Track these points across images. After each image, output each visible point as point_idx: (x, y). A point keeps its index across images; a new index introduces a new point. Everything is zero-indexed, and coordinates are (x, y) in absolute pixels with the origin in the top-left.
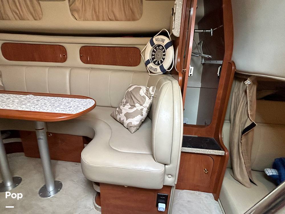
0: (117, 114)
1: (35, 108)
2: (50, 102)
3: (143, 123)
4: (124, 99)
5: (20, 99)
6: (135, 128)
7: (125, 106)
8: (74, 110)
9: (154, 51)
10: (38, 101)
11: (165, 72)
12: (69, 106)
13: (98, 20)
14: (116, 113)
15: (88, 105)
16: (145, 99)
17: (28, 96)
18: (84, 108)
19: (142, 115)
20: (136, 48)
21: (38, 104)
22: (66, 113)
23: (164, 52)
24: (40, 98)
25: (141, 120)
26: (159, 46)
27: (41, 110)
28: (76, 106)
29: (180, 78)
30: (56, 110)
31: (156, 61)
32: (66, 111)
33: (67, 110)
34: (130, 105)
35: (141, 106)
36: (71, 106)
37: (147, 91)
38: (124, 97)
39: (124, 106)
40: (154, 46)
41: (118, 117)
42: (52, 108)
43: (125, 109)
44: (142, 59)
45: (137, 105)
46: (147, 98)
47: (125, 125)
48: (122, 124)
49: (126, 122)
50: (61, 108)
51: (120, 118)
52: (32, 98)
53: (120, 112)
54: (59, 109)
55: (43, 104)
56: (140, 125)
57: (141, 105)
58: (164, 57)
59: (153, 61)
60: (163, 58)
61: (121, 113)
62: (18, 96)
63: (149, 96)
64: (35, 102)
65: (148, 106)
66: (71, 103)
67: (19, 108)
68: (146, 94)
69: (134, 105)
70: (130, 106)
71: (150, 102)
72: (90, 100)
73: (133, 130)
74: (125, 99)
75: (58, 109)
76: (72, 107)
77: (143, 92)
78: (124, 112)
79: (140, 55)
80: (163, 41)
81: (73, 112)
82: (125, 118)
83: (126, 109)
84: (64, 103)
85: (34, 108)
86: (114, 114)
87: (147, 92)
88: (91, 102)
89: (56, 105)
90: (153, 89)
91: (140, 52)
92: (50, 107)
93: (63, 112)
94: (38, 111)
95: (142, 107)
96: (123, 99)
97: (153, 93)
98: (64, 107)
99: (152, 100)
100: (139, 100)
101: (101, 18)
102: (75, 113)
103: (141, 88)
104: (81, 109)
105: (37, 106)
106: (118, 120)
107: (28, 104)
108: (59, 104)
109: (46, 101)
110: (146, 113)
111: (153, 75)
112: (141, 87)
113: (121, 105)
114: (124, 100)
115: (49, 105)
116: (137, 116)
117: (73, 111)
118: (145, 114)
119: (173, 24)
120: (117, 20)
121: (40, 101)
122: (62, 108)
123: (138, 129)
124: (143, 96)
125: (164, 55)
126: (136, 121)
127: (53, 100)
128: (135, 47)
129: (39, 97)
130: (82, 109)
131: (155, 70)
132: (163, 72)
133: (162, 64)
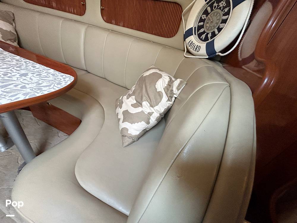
3: (147, 132)
6: (130, 140)
7: (130, 99)
9: (206, 12)
16: (161, 98)
19: (148, 123)
23: (228, 13)
25: (145, 130)
31: (204, 32)
34: (136, 100)
35: (151, 108)
38: (136, 82)
43: (126, 103)
44: (181, 27)
45: (145, 103)
46: (165, 98)
47: (120, 129)
49: (122, 125)
51: (118, 113)
56: (139, 137)
57: (152, 106)
58: (221, 26)
59: (198, 31)
60: (218, 28)
61: (121, 108)
63: (169, 95)
65: (162, 110)
68: (166, 90)
69: (141, 102)
70: (135, 102)
71: (168, 105)
74: (135, 86)
77: (162, 83)
79: (181, 19)
82: (122, 118)
83: (128, 103)
87: (169, 86)
90: (179, 85)
91: (182, 12)
95: (151, 110)
97: (177, 92)
99: (171, 103)
100: (151, 96)
110: (156, 121)
112: (163, 74)
114: (133, 88)
116: (139, 123)
118: (153, 120)
124: (159, 93)
125: (224, 21)
126: (134, 129)
131: (196, 49)
132: (209, 56)
133: (213, 39)
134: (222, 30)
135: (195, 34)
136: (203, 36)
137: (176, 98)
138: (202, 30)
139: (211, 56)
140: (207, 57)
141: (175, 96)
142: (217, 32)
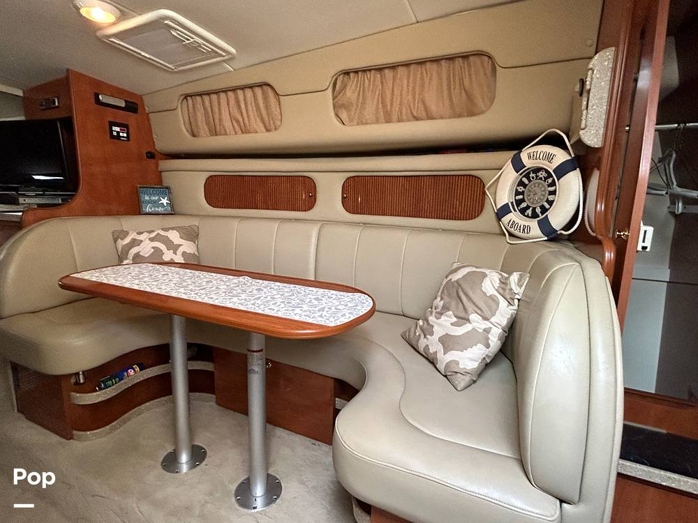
0: (420, 335)
1: (256, 305)
2: (282, 295)
3: (487, 365)
4: (439, 299)
5: (228, 284)
6: (467, 379)
7: (443, 317)
8: (330, 317)
9: (521, 183)
10: (259, 290)
11: (553, 237)
12: (319, 308)
13: (388, 121)
14: (415, 333)
15: (359, 308)
16: (498, 304)
17: (241, 279)
18: (351, 313)
19: (488, 346)
20: (473, 176)
21: (260, 298)
22: (315, 322)
23: (553, 184)
24: (263, 285)
25: (484, 358)
26: (537, 170)
27: (267, 312)
28: (333, 308)
29: (609, 255)
30: (295, 314)
31: (528, 207)
32: (314, 317)
33: (316, 315)
34: (456, 317)
35: (486, 322)
36: (324, 308)
37: (503, 283)
38: (439, 294)
39: (437, 315)
40: (522, 171)
41: (422, 343)
42: (286, 308)
43: (439, 325)
44: (487, 201)
45: (474, 317)
46: (503, 303)
47: (441, 366)
48: (432, 362)
49: (444, 359)
50: (304, 309)
51: (427, 346)
52: (249, 284)
53: (428, 331)
54: (300, 312)
55: (269, 298)
56: (479, 372)
57: (486, 319)
58: (551, 198)
59: (518, 206)
60: (548, 201)
61: (432, 334)
62: (224, 277)
63: (508, 297)
64: (255, 292)
65: (504, 322)
66: (321, 300)
67: (228, 302)
68: (501, 291)
69: (467, 316)
70: (455, 319)
71: (511, 312)
72: (362, 297)
73: (462, 381)
74: (442, 299)
75: (298, 311)
76: (326, 309)
77: (491, 283)
78: (438, 332)
79: (484, 193)
80: (550, 158)
81: (328, 322)
82: (440, 348)
83: (444, 325)
84: (309, 300)
85: (254, 304)
86: (412, 334)
87: (503, 285)
88: (365, 301)
89: (293, 303)
90: (520, 280)
91: (484, 187)
92: (283, 305)
93: (308, 318)
94: (260, 312)
95: (486, 325)
96: (436, 298)
97: (519, 291)
98: (310, 309)
99: (515, 307)
100: (479, 305)
101: (395, 117)
102: (332, 325)
103: (485, 275)
104: (344, 315)
105: (258, 302)
106: (421, 350)
107: (243, 296)
108: (298, 301)
109: (275, 292)
110: (499, 342)
111: (517, 242)
112: (487, 272)
113: (431, 312)
114: (439, 303)
115: (281, 301)
116: (474, 347)
117: (328, 319)
118: (495, 342)
119: (584, 117)
120: (430, 117)
121: (262, 290)
122: (305, 311)
123: (474, 382)
124: (492, 298)
125: (554, 193)
126: (469, 359)
127: (286, 290)
128: (470, 175)
129: (261, 281)
130: (347, 315)
131: (524, 230)
132: (547, 236)
133: (545, 215)
134: (554, 203)
135: (515, 211)
136: (529, 212)
137: (519, 300)
138: (523, 205)
139: (552, 236)
140: (546, 238)
141: (517, 296)
142: (547, 206)
